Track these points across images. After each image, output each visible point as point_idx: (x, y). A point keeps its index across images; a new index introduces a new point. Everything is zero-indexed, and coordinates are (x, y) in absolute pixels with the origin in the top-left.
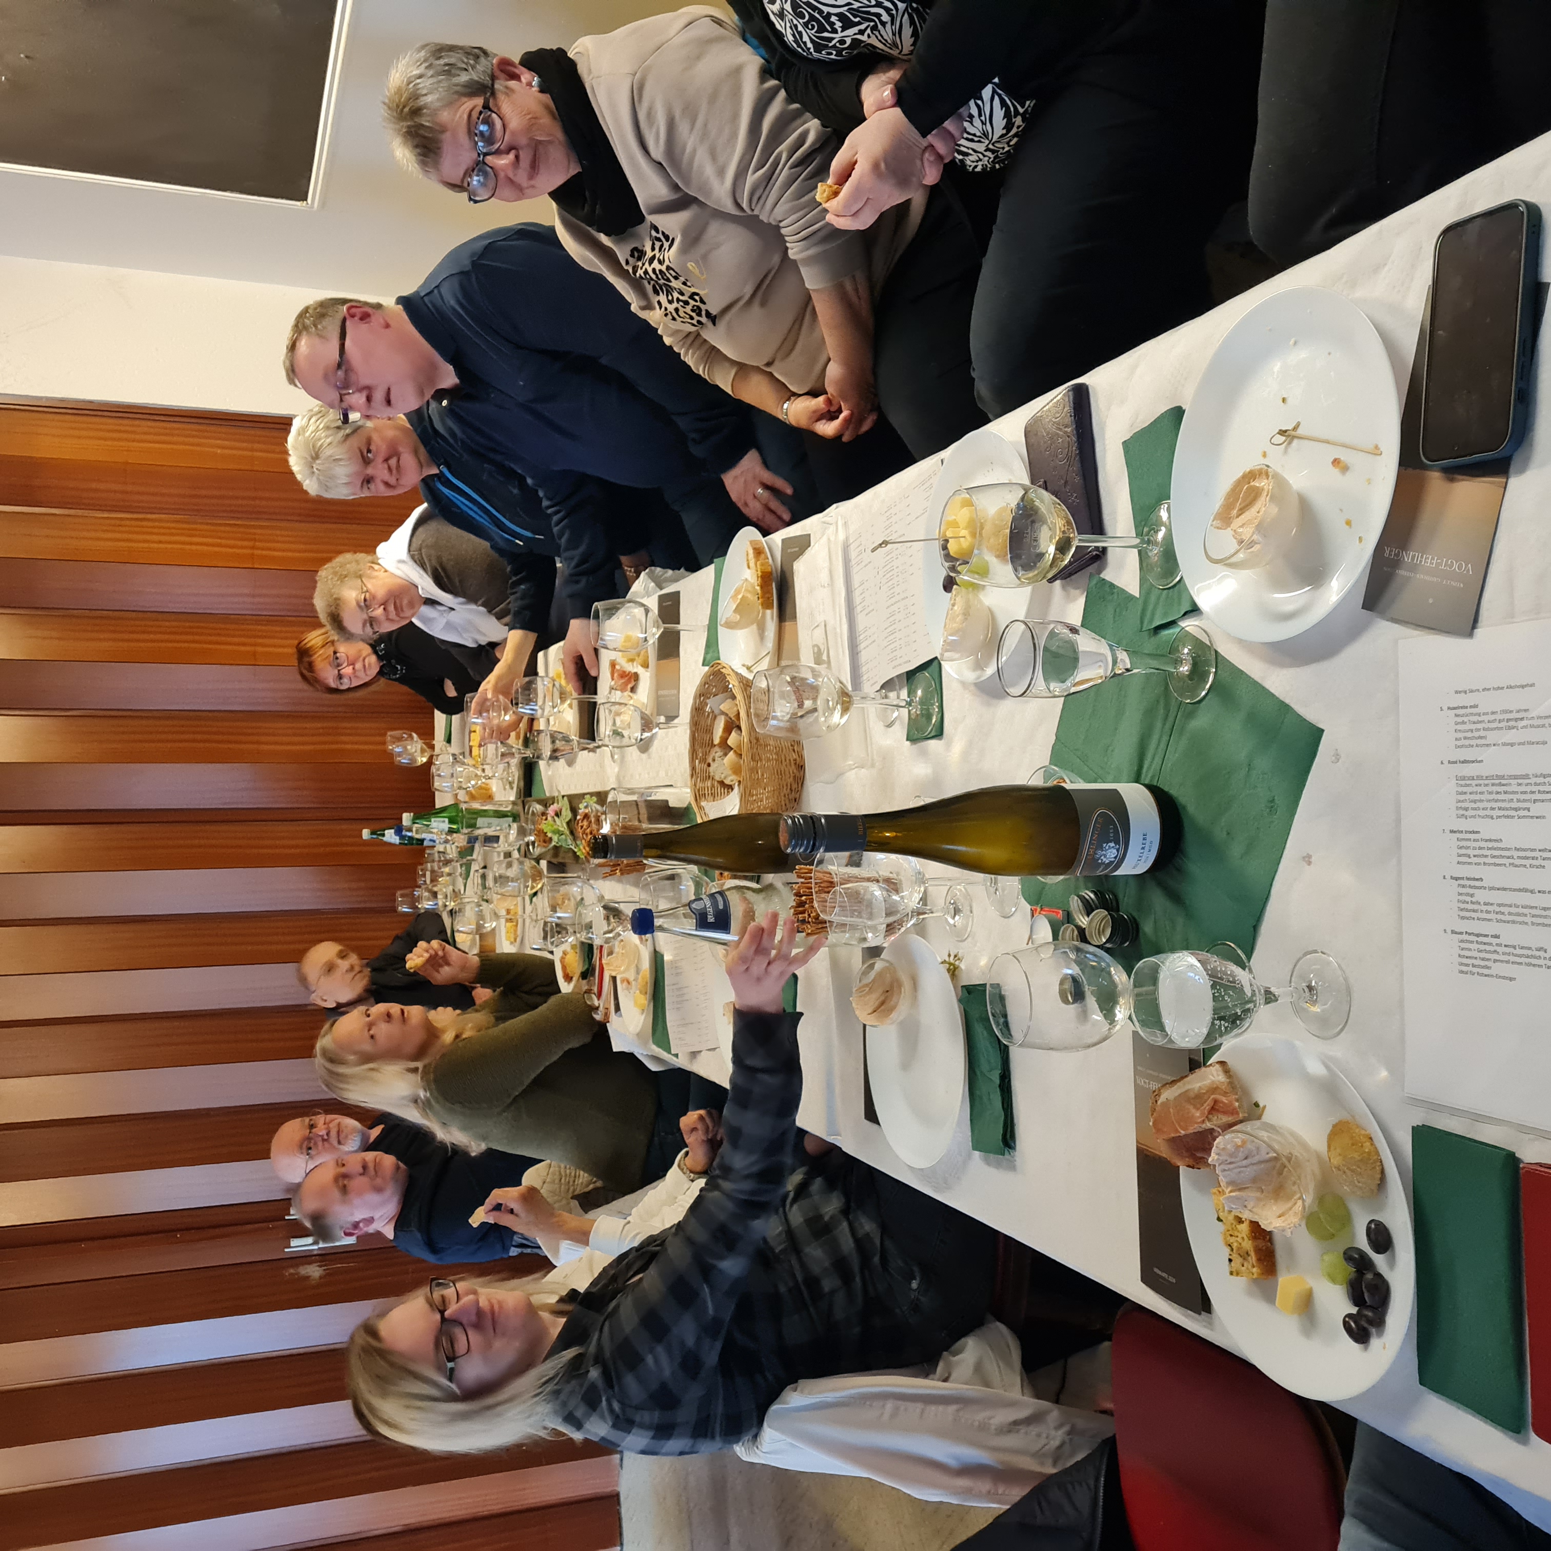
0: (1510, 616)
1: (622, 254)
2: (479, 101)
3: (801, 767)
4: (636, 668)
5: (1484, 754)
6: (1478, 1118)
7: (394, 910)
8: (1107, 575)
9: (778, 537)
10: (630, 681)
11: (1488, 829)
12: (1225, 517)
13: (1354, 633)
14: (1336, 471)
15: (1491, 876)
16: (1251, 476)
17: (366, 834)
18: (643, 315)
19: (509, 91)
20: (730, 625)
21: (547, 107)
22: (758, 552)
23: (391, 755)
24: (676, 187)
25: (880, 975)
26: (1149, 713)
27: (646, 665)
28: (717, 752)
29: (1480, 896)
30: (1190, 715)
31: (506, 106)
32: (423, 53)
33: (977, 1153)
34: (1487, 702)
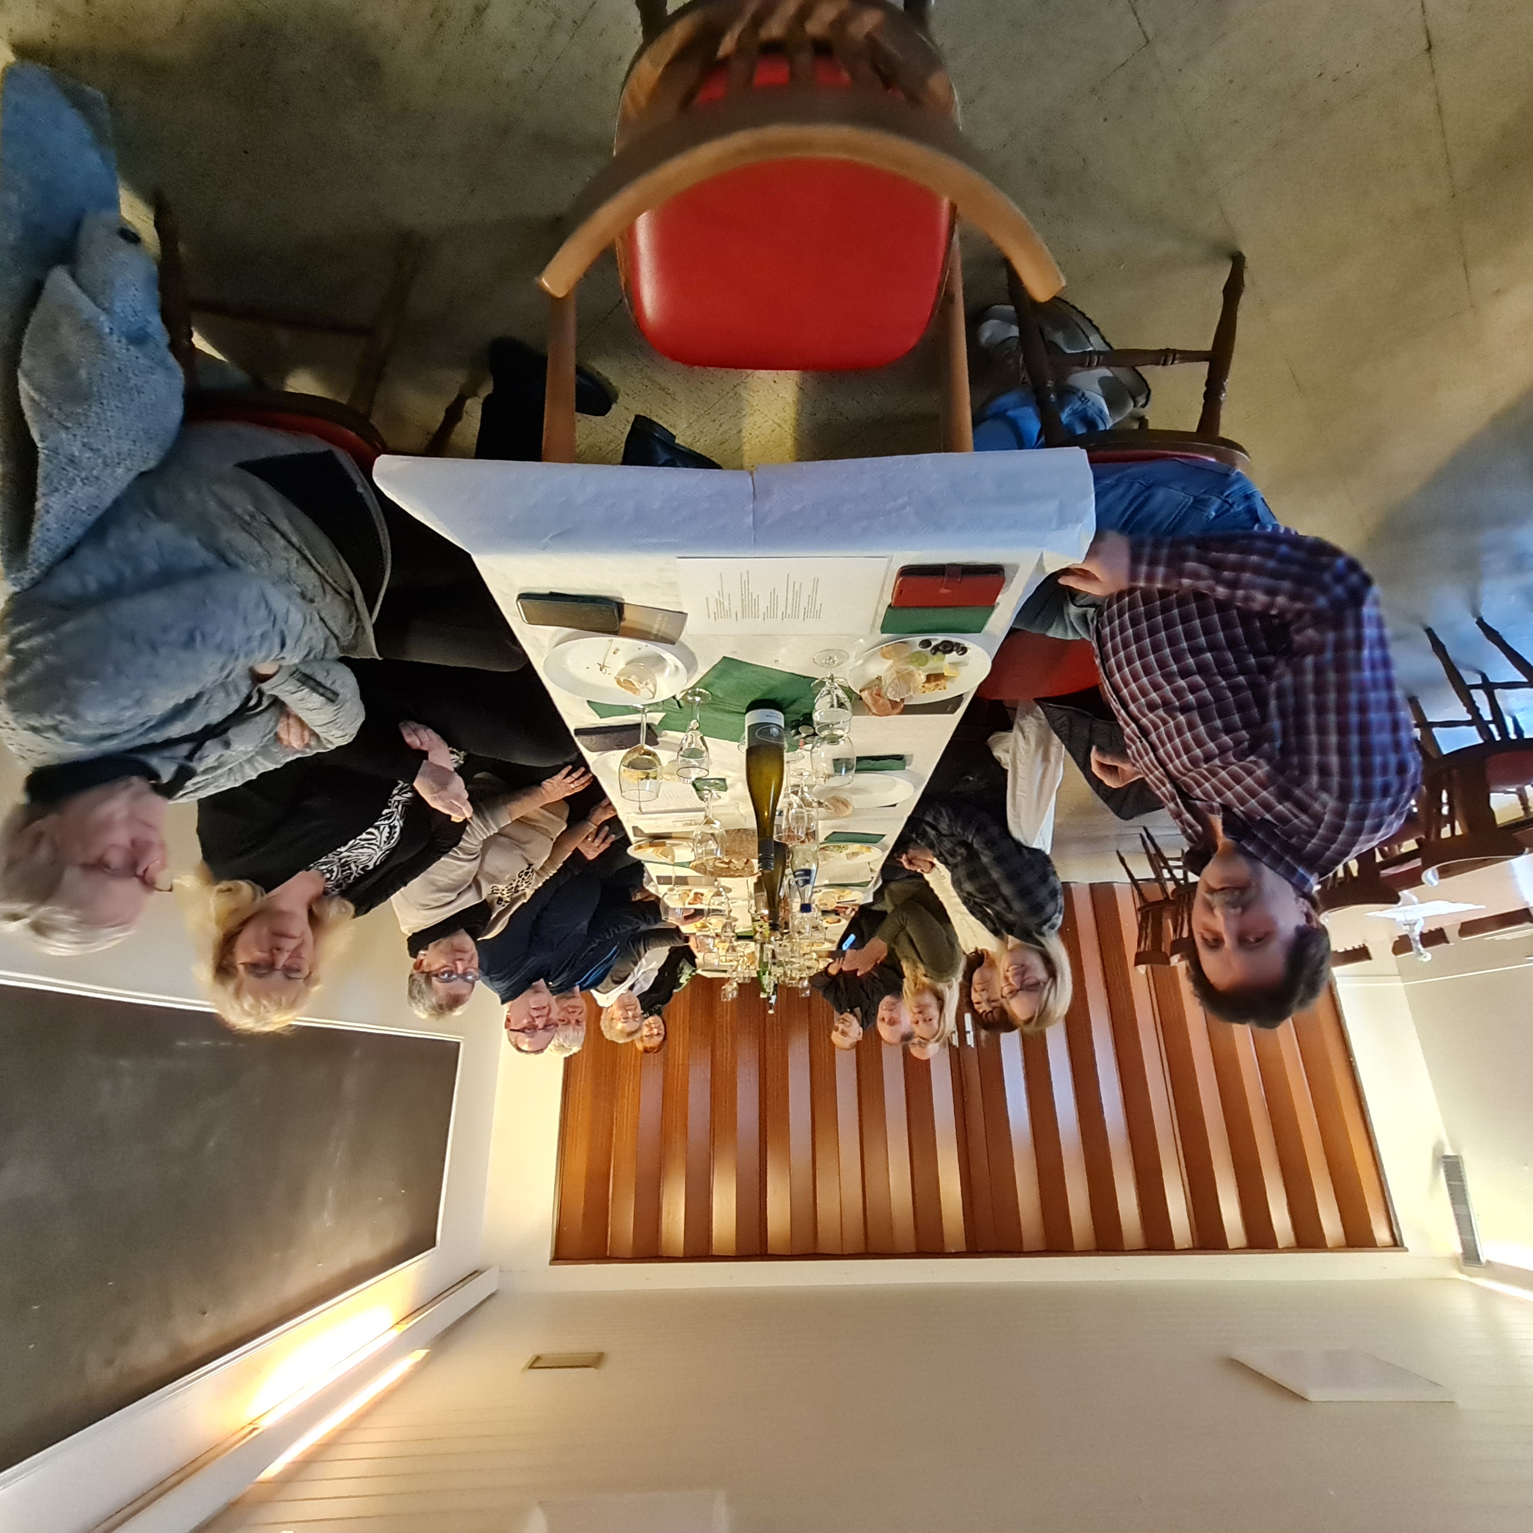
0: (680, 604)
1: (500, 908)
2: (434, 979)
3: (739, 830)
4: (692, 895)
5: (733, 610)
6: (876, 613)
7: (809, 999)
8: (657, 723)
9: (633, 839)
10: (698, 896)
11: (763, 609)
12: (635, 691)
13: (683, 646)
14: (619, 653)
15: (782, 608)
16: (619, 682)
17: (771, 1012)
18: (528, 897)
19: (429, 965)
20: (673, 859)
21: (436, 945)
22: (640, 847)
23: (733, 999)
24: (470, 887)
25: (831, 804)
26: (716, 710)
27: (690, 890)
28: (731, 866)
29: (789, 612)
30: (717, 696)
31: (435, 967)
32: (413, 1004)
33: (907, 768)
34: (713, 608)
